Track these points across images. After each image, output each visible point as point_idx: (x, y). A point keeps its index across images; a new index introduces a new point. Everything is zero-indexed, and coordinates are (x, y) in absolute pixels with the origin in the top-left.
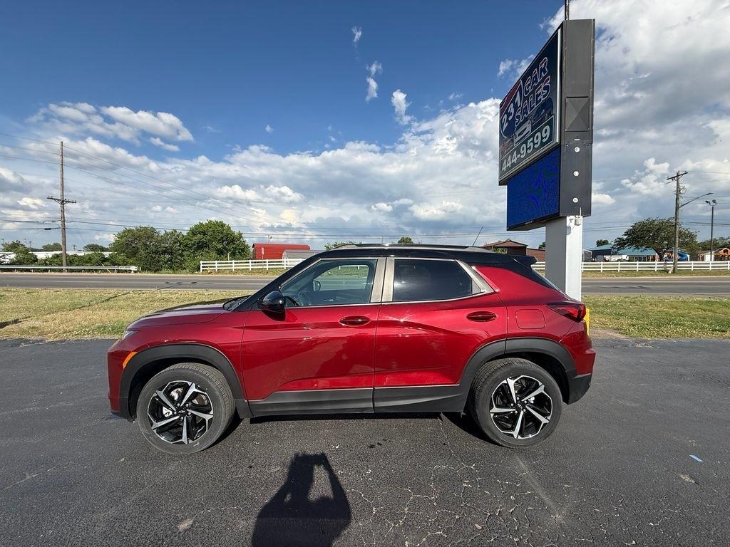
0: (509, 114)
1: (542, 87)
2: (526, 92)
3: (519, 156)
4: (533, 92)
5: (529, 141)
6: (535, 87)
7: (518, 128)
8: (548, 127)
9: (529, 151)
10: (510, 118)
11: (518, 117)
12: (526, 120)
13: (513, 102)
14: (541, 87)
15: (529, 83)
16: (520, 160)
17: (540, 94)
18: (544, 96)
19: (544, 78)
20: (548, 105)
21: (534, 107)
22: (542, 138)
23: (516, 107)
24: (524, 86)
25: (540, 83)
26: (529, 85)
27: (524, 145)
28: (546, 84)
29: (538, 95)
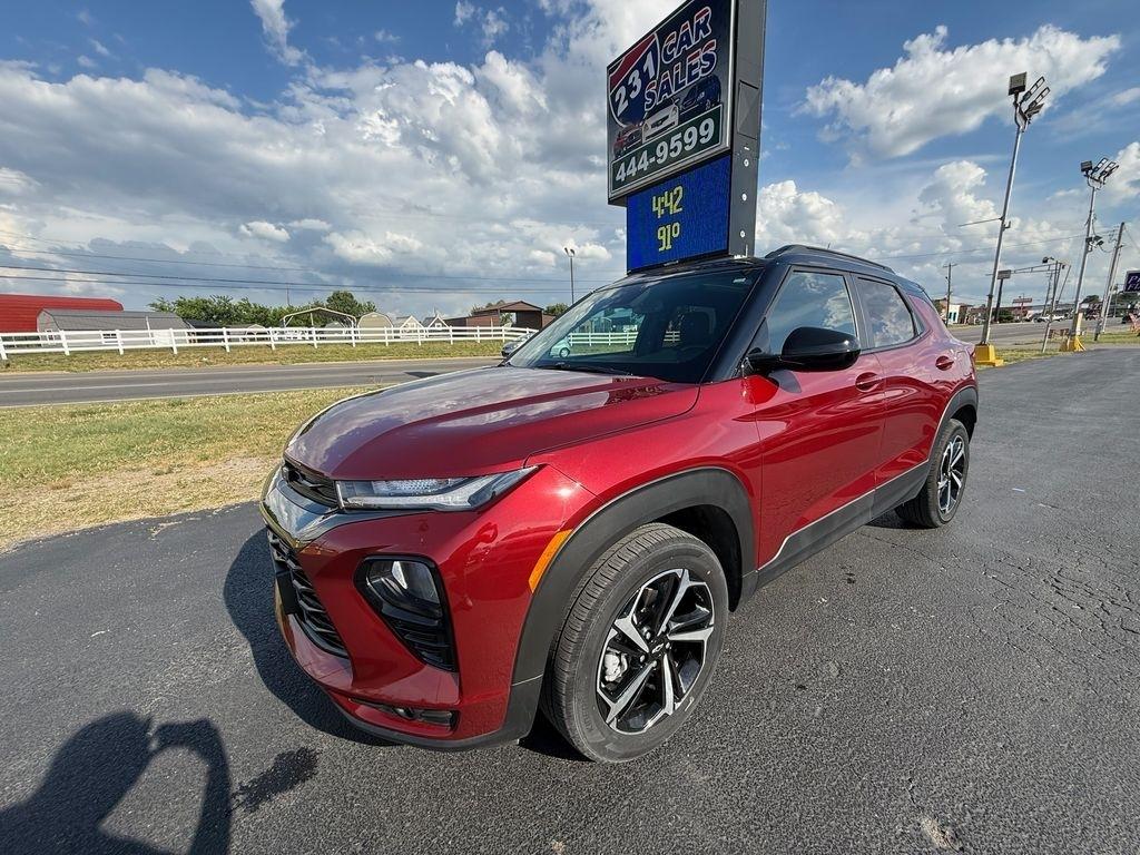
0: (630, 89)
1: (701, 55)
2: (667, 57)
3: (653, 160)
4: (682, 59)
5: (673, 139)
6: (686, 53)
7: (652, 113)
8: (710, 122)
9: (673, 155)
10: (633, 95)
11: (651, 95)
12: (667, 103)
13: (640, 66)
14: (698, 54)
15: (671, 42)
16: (654, 167)
17: (696, 65)
18: (704, 71)
19: (704, 41)
20: (711, 87)
21: (683, 84)
22: (700, 137)
23: (644, 77)
24: (661, 46)
25: (695, 47)
26: (673, 46)
27: (664, 144)
28: (708, 52)
29: (692, 67)
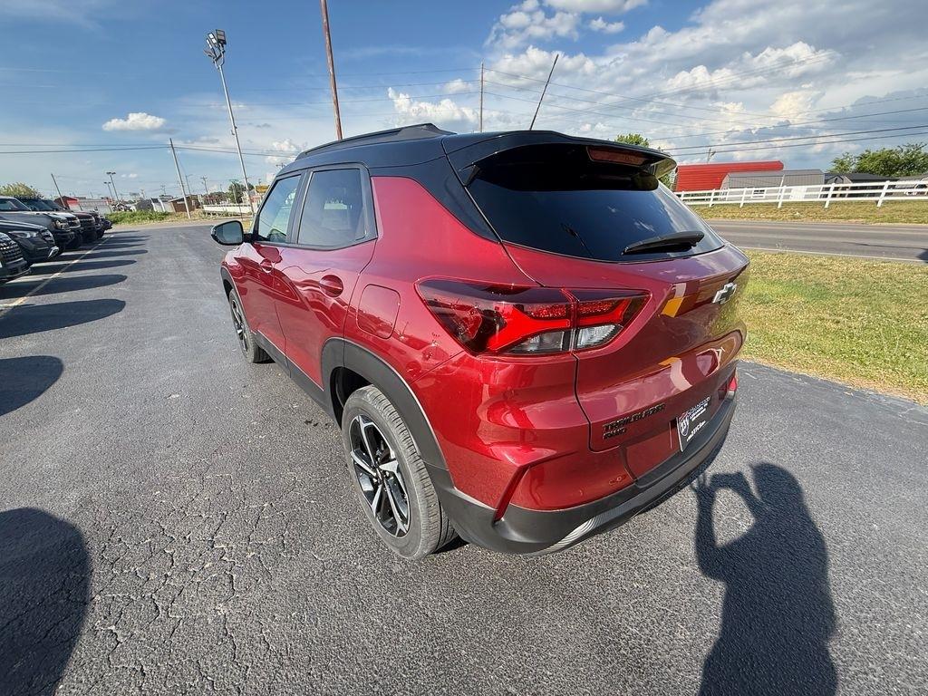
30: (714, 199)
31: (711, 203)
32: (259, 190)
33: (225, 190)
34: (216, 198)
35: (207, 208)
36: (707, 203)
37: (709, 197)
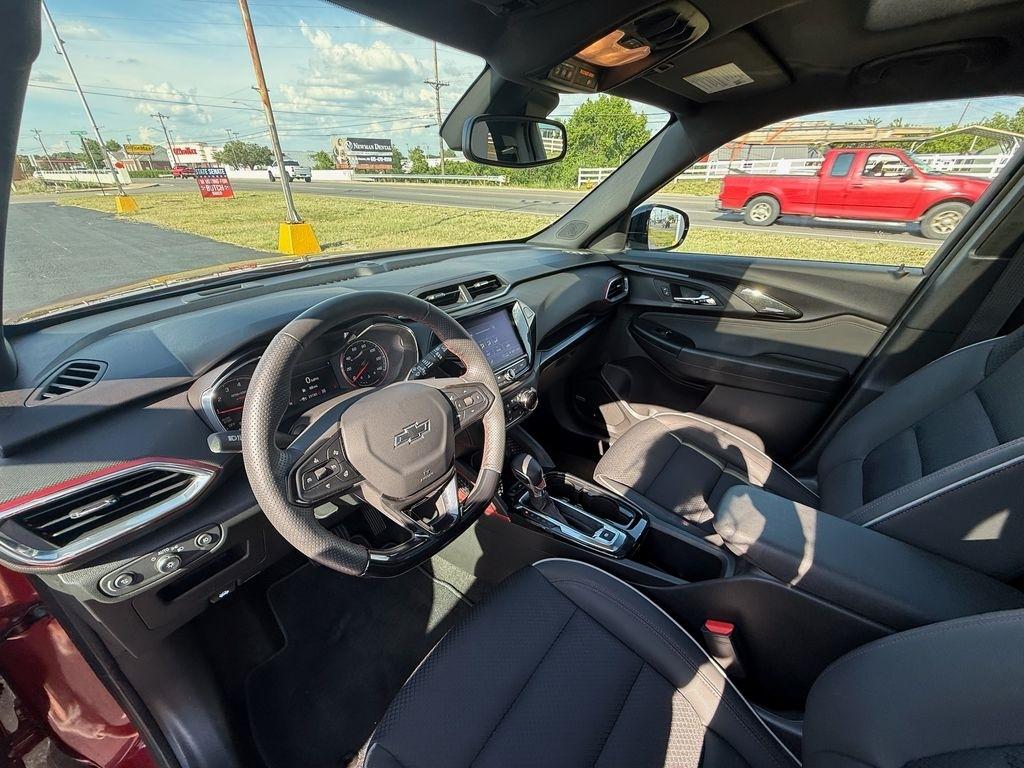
30: (711, 174)
31: (707, 177)
32: (129, 151)
33: (77, 149)
34: (66, 161)
35: (48, 176)
36: (702, 177)
37: (703, 171)
